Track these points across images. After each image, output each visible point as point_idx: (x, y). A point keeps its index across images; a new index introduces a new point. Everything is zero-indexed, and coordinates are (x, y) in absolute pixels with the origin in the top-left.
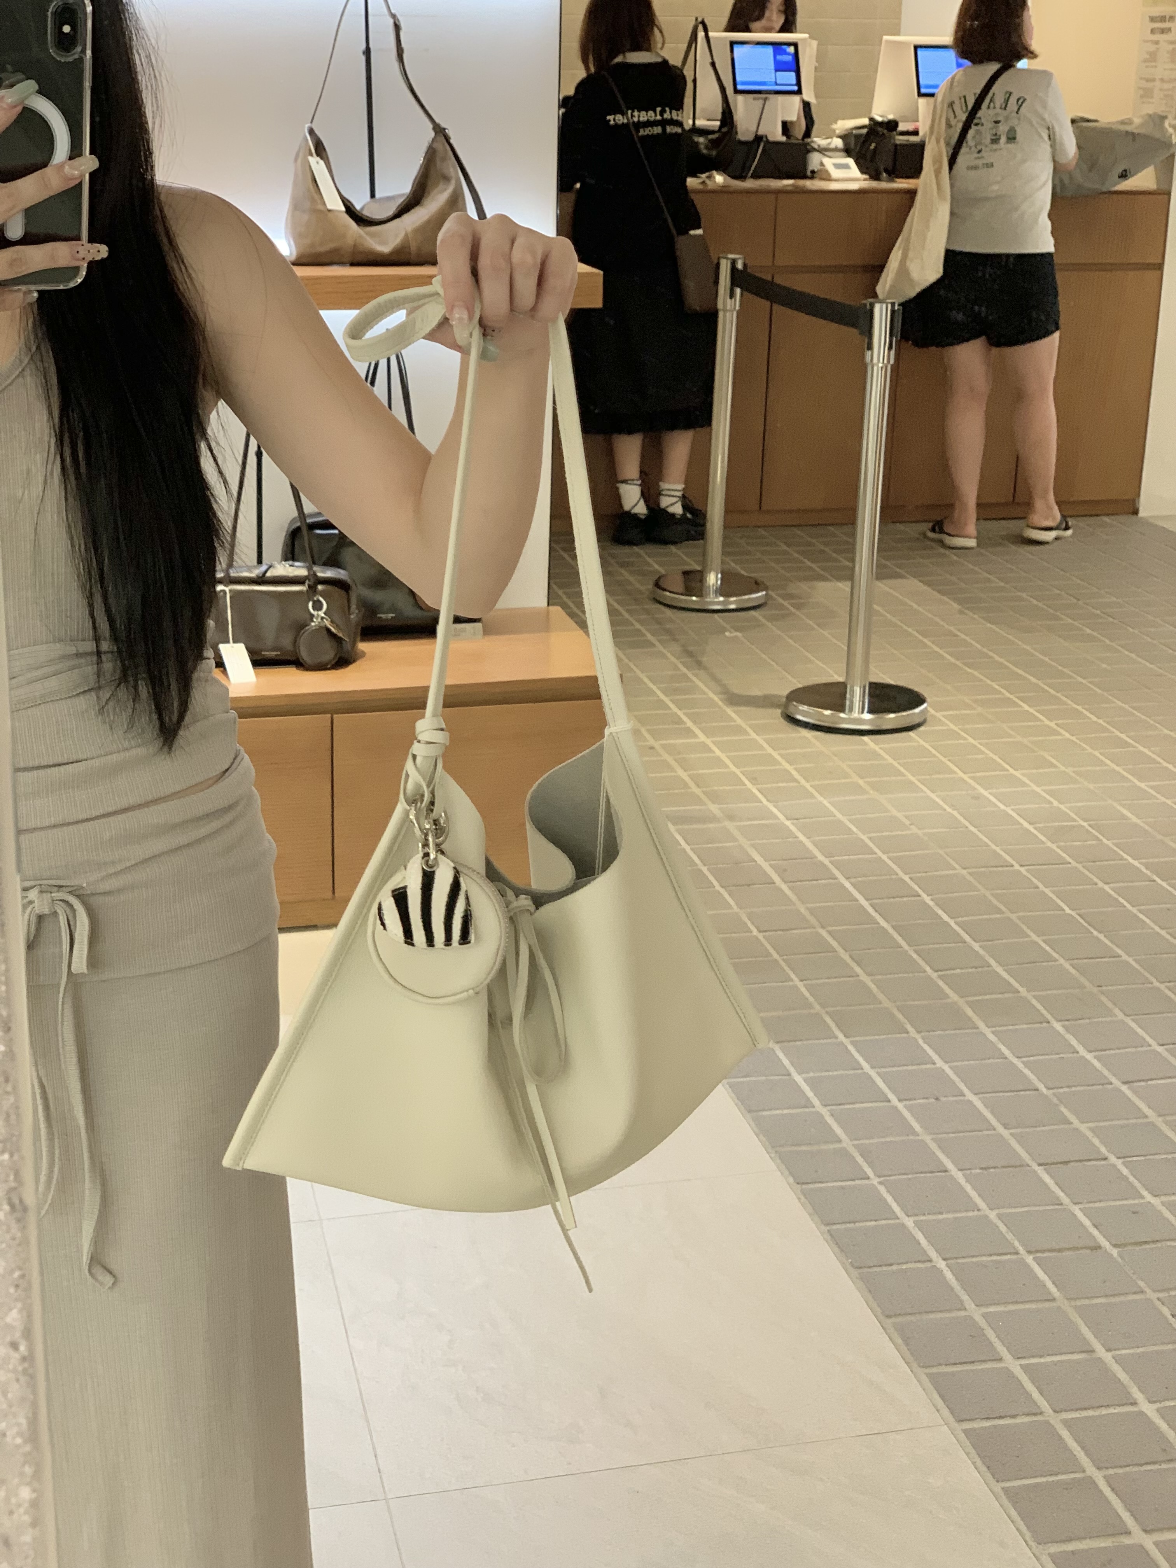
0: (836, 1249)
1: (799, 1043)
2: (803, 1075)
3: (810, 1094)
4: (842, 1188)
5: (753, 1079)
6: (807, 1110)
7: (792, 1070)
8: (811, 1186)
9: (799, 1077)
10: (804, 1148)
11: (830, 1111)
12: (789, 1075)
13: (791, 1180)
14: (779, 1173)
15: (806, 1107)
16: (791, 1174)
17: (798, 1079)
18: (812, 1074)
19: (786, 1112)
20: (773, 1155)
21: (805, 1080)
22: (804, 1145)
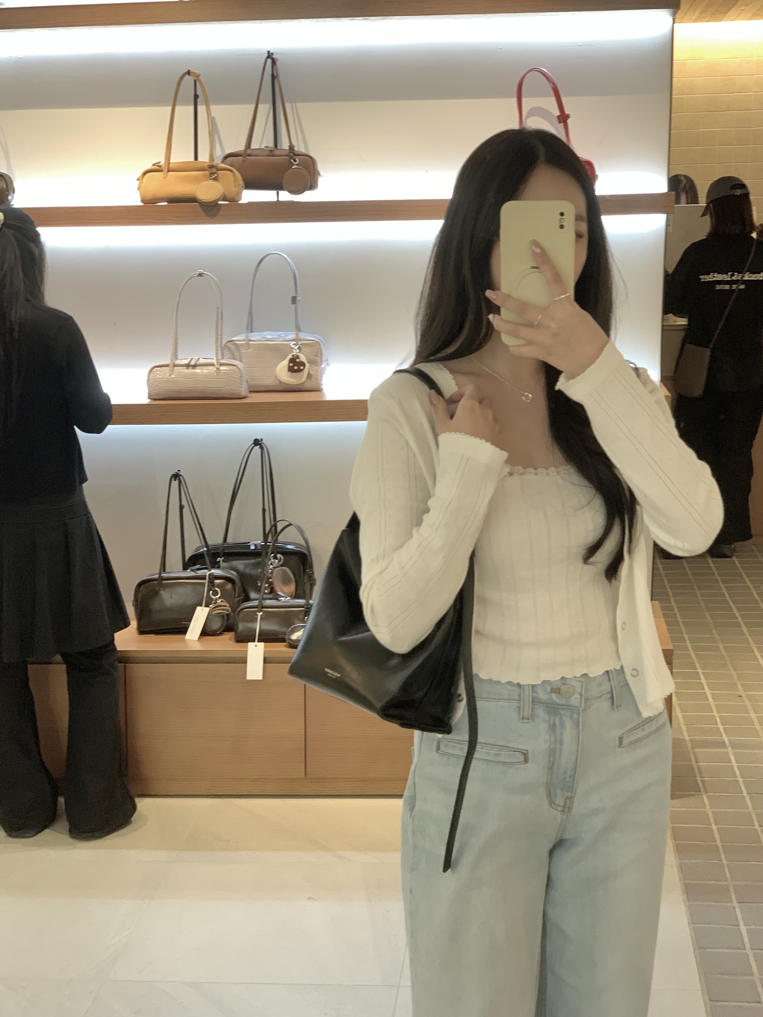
1: (754, 904)
2: (747, 927)
3: (746, 940)
4: (739, 1007)
5: (713, 926)
6: (739, 951)
7: (741, 923)
8: (719, 1003)
9: (744, 928)
10: (726, 977)
11: (754, 954)
12: (738, 926)
13: (707, 998)
14: (700, 992)
15: (739, 949)
16: (708, 994)
17: (743, 929)
18: (753, 927)
19: (725, 950)
20: (703, 979)
21: (748, 931)
22: (727, 974)
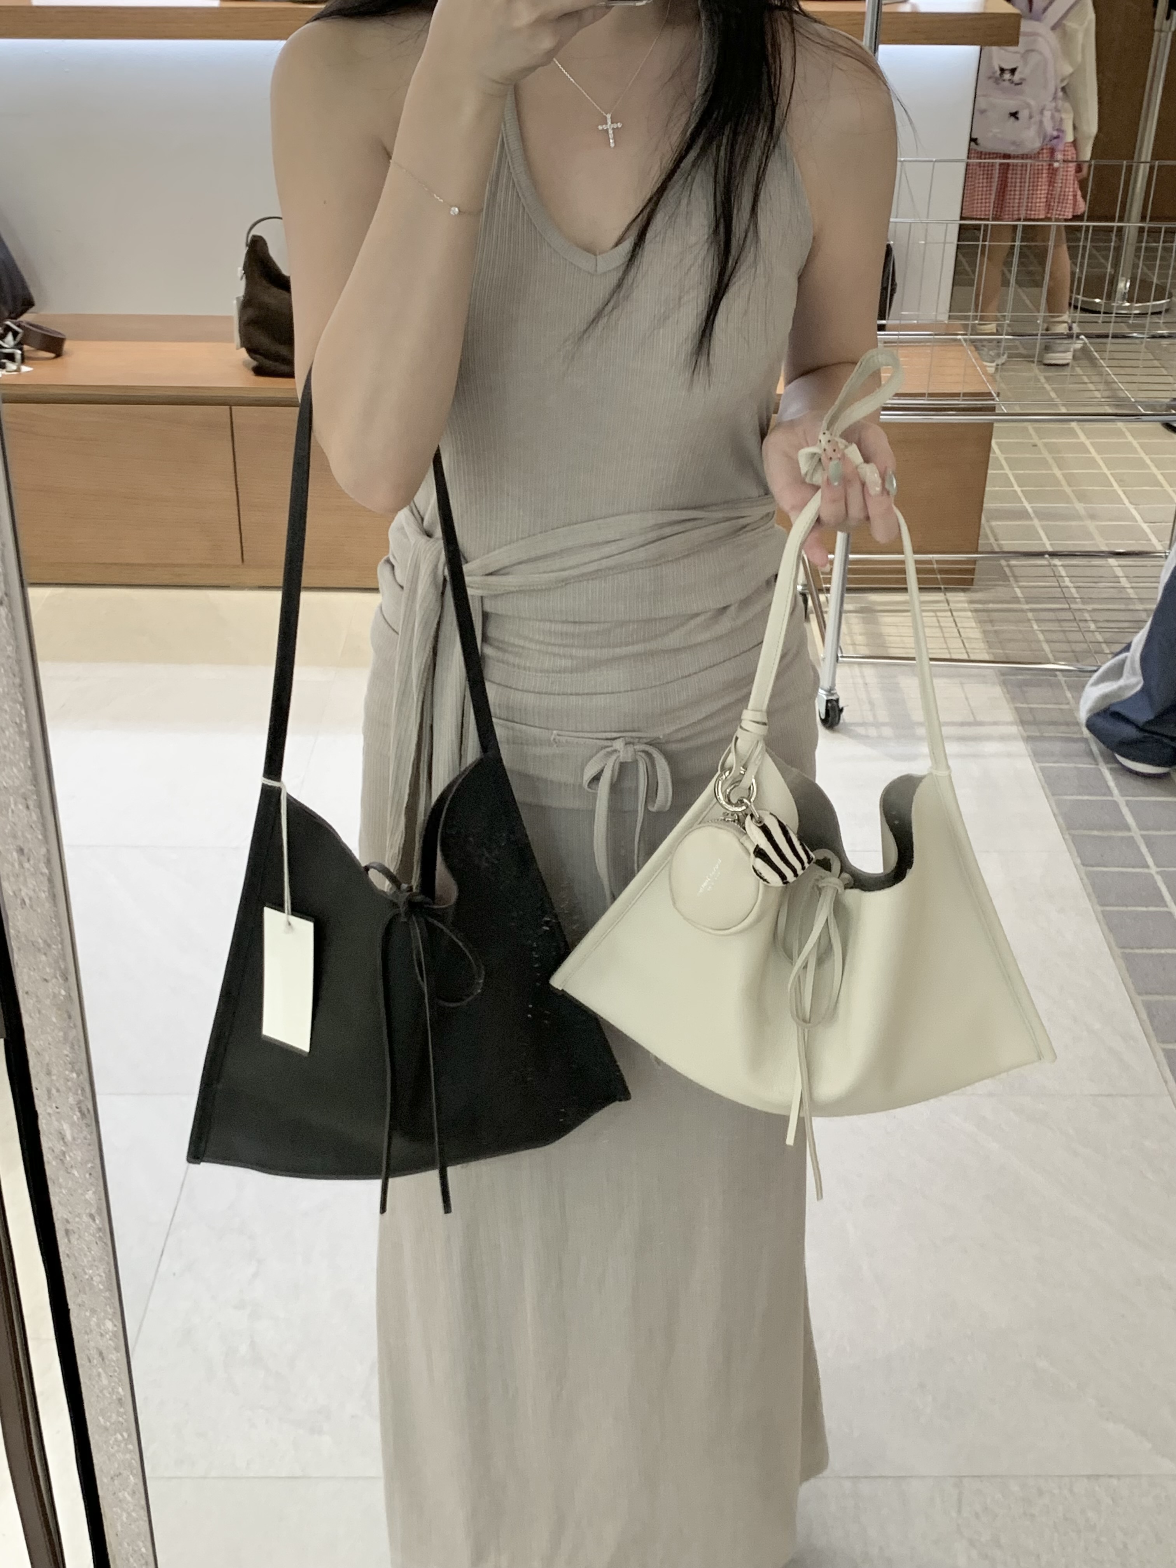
0: (1105, 928)
6: (1105, 797)
8: (1095, 868)
10: (1096, 833)
11: (1126, 801)
13: (1078, 861)
14: (1068, 854)
16: (1079, 855)
20: (1067, 837)
22: (1097, 830)
